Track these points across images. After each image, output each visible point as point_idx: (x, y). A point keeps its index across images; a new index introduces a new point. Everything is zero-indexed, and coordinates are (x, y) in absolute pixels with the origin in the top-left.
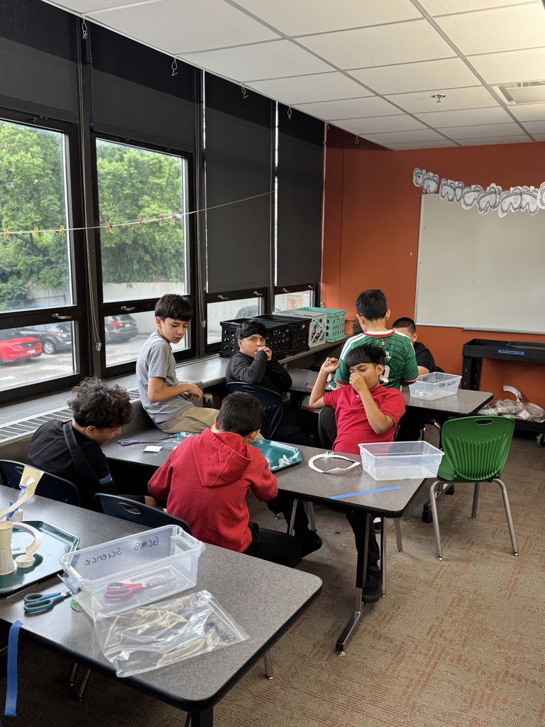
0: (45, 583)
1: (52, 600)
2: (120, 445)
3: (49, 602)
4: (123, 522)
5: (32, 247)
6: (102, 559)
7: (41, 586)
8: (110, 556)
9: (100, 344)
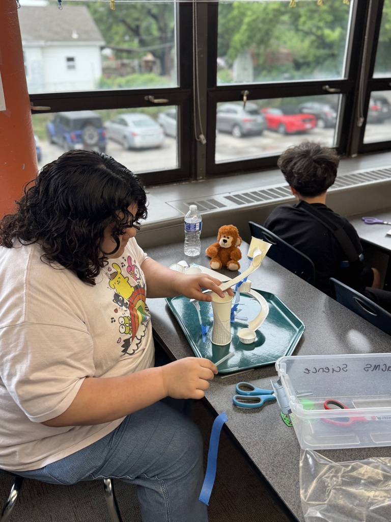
0: (261, 372)
1: (263, 398)
2: (363, 222)
3: (258, 400)
4: (355, 316)
5: (322, 42)
6: (323, 371)
7: (256, 373)
8: (333, 370)
9: (362, 120)
